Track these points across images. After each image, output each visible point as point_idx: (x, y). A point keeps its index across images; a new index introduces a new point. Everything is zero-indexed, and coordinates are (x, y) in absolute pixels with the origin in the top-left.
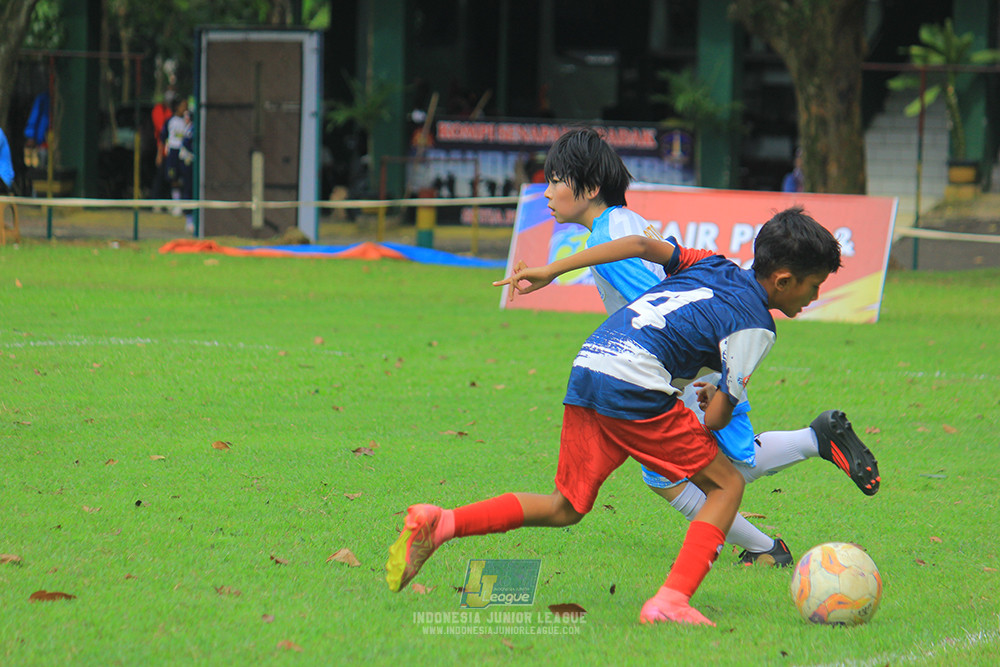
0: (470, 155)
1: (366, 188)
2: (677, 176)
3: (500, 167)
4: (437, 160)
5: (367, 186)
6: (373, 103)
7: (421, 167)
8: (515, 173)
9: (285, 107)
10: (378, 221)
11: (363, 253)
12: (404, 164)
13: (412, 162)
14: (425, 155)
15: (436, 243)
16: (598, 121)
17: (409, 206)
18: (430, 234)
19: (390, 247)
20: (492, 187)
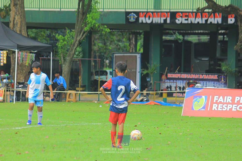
0: (175, 81)
1: (151, 89)
2: (223, 86)
3: (182, 84)
4: (167, 82)
5: (151, 88)
6: (153, 70)
7: (164, 84)
8: (185, 85)
9: (132, 70)
10: (154, 96)
11: (150, 104)
12: (160, 83)
13: (162, 83)
14: (164, 81)
15: (167, 101)
16: (205, 73)
17: (161, 93)
18: (166, 99)
19: (156, 102)
20: (180, 88)
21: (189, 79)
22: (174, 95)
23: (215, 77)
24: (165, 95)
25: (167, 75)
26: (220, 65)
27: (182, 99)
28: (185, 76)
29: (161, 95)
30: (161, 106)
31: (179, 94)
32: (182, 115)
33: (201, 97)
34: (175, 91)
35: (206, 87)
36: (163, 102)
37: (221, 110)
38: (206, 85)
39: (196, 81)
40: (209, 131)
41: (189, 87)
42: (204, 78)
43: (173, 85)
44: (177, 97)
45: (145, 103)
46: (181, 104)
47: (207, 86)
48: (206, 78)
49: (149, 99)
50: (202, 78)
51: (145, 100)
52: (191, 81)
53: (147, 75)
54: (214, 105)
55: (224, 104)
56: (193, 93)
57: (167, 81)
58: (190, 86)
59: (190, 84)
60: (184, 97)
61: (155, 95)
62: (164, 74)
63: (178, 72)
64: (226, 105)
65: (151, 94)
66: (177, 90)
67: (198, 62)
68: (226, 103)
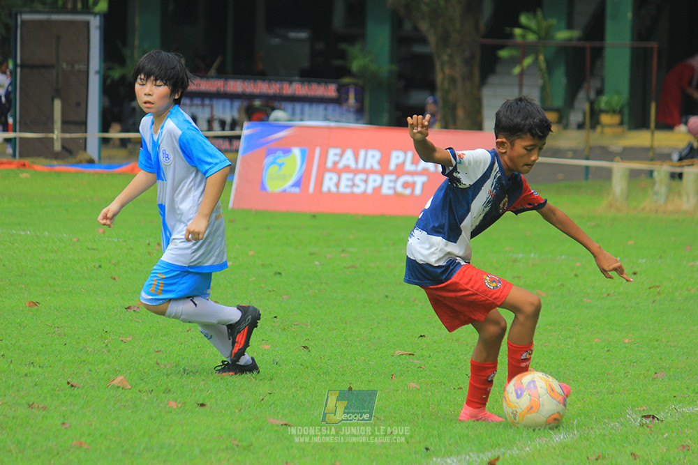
1: (134, 124)
2: (352, 117)
3: (228, 110)
8: (239, 114)
9: (76, 67)
11: (132, 170)
16: (297, 78)
20: (223, 124)
23: (331, 91)
26: (343, 55)
27: (231, 155)
28: (236, 86)
31: (220, 141)
32: (232, 204)
33: (287, 151)
34: (209, 130)
35: (301, 120)
37: (348, 190)
38: (302, 114)
42: (294, 93)
43: (202, 114)
45: (117, 167)
47: (305, 117)
50: (290, 91)
54: (327, 176)
55: (356, 172)
63: (218, 73)
64: (363, 176)
66: (214, 129)
68: (364, 171)
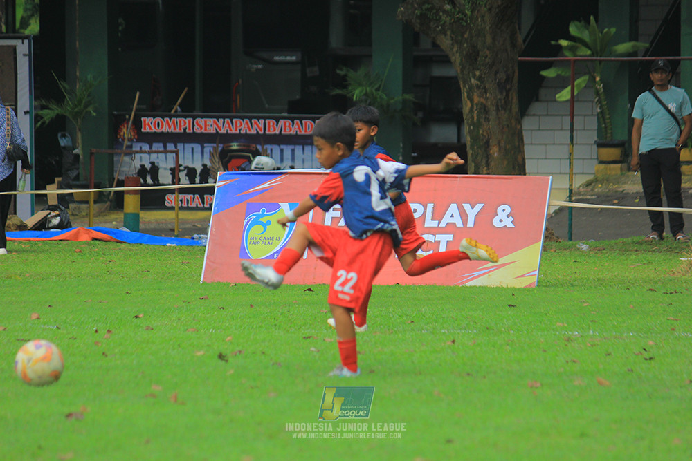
0: (170, 147)
1: (77, 178)
3: (197, 155)
4: (141, 152)
5: (78, 175)
6: (80, 102)
7: (127, 159)
8: (211, 161)
10: (89, 207)
11: (76, 237)
12: (111, 156)
13: (120, 154)
14: (131, 147)
15: (142, 226)
16: (286, 114)
17: (116, 192)
18: (136, 217)
19: (99, 231)
20: (191, 173)
21: (227, 138)
22: (170, 200)
24: (131, 203)
25: (137, 124)
26: (343, 83)
27: (201, 215)
28: (208, 125)
29: (118, 202)
30: (119, 244)
31: (189, 197)
32: (204, 278)
34: (173, 183)
35: (292, 168)
36: (126, 230)
38: (293, 159)
39: (253, 147)
40: (310, 337)
41: (226, 168)
42: (283, 132)
43: (165, 164)
44: (181, 208)
45: (56, 234)
46: (195, 236)
47: (297, 164)
48: (293, 132)
49: (71, 218)
50: (277, 132)
51: (56, 221)
52: (235, 146)
53: (60, 124)
56: (243, 194)
57: (141, 148)
58: (229, 165)
59: (232, 157)
60: (210, 209)
61: (92, 202)
62: (129, 119)
63: (182, 111)
65: (76, 198)
66: (181, 182)
67: (257, 70)
